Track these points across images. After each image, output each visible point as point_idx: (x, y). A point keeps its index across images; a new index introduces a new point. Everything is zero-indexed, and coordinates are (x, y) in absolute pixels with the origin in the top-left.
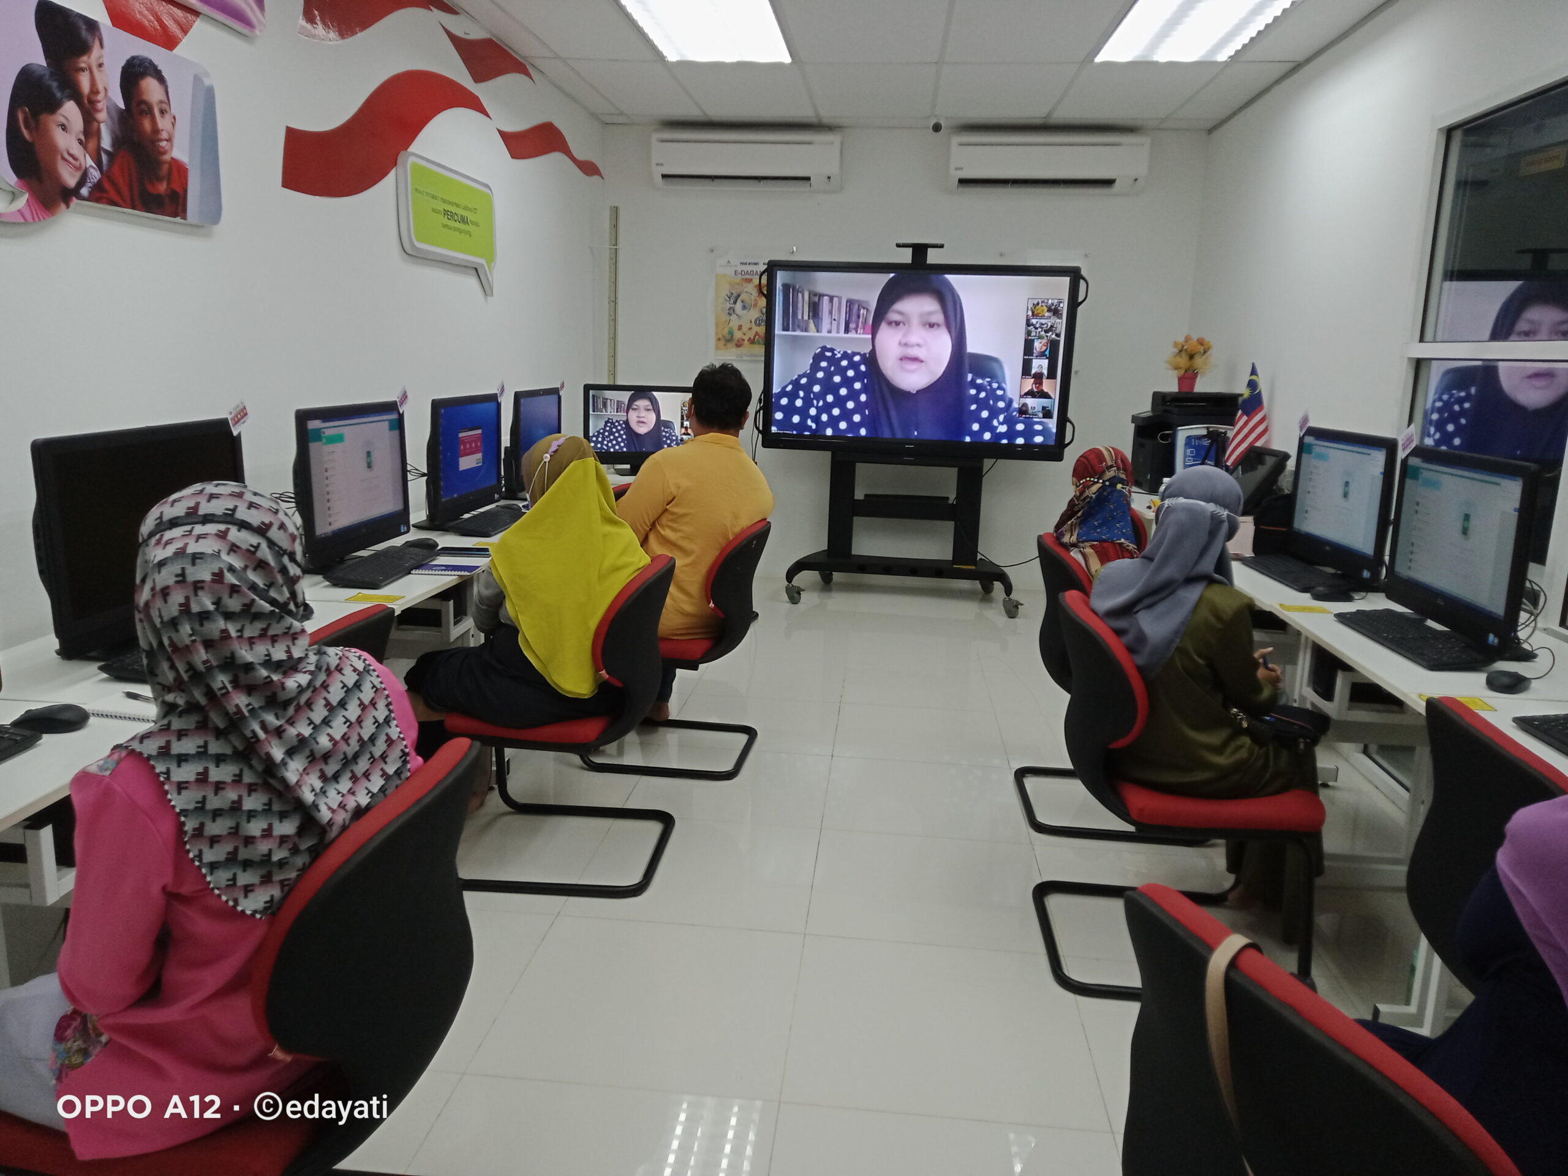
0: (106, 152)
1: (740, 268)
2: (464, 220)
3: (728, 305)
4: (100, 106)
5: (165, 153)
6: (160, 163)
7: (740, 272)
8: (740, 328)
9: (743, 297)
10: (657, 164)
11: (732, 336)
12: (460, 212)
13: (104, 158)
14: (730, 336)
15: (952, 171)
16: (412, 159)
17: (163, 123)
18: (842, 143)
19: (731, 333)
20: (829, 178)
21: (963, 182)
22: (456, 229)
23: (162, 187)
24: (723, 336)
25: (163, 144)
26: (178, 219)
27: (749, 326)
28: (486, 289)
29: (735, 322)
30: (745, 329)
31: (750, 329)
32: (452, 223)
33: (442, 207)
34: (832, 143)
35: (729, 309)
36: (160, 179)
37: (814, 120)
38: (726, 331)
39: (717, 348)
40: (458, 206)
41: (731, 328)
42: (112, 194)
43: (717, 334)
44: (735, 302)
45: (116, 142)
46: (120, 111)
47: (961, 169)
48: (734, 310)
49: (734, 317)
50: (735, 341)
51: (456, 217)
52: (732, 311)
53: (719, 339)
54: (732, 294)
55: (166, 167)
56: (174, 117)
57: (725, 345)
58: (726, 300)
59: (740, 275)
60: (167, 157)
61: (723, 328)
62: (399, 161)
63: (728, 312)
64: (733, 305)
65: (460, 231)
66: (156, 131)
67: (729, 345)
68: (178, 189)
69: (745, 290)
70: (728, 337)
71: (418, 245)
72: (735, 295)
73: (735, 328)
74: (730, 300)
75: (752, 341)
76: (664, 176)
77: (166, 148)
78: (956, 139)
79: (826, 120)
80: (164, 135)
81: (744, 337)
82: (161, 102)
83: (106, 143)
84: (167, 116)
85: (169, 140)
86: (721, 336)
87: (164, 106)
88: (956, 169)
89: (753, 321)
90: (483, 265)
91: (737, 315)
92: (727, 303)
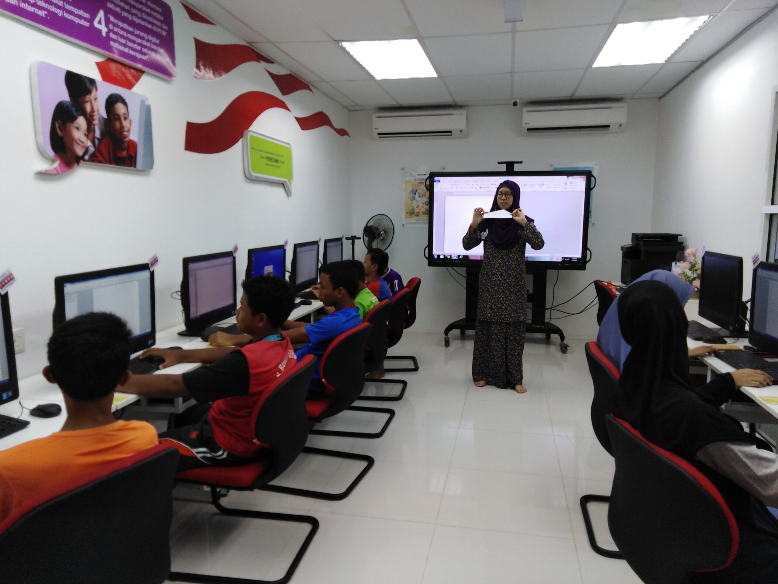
0: (98, 139)
1: (418, 177)
2: (276, 161)
4: (95, 117)
5: (126, 137)
6: (124, 142)
7: (417, 179)
8: (418, 207)
9: (419, 191)
10: (376, 129)
11: (414, 211)
12: (275, 157)
13: (97, 141)
15: (524, 125)
16: (250, 134)
17: (125, 124)
18: (467, 114)
19: (413, 209)
20: (461, 131)
21: (529, 130)
22: (272, 165)
23: (125, 153)
24: (410, 211)
25: (126, 133)
26: (132, 168)
27: (422, 205)
28: (288, 193)
29: (415, 204)
30: (420, 207)
31: (423, 207)
32: (270, 163)
33: (265, 155)
34: (462, 114)
35: (412, 198)
36: (123, 150)
37: (453, 103)
38: (411, 208)
39: (406, 217)
40: (274, 154)
41: (413, 207)
42: (100, 158)
43: (406, 210)
44: (415, 194)
45: (102, 134)
46: (105, 120)
47: (529, 123)
48: (415, 199)
49: (414, 201)
50: (415, 214)
51: (272, 160)
52: (413, 198)
53: (407, 213)
54: (413, 190)
55: (126, 144)
56: (131, 121)
57: (410, 215)
58: (410, 193)
59: (417, 181)
60: (127, 139)
61: (409, 207)
62: (244, 135)
63: (411, 199)
64: (414, 196)
65: (275, 166)
66: (122, 127)
67: (412, 215)
68: (133, 154)
69: (420, 188)
70: (412, 211)
71: (254, 174)
72: (415, 191)
73: (415, 207)
74: (412, 194)
75: (424, 213)
76: (379, 134)
77: (127, 135)
78: (525, 109)
79: (458, 103)
80: (126, 129)
81: (420, 211)
82: (124, 114)
83: (98, 134)
84: (128, 121)
85: (129, 131)
86: (408, 212)
87: (126, 116)
88: (526, 124)
89: (424, 203)
90: (286, 182)
91: (416, 200)
92: (411, 195)
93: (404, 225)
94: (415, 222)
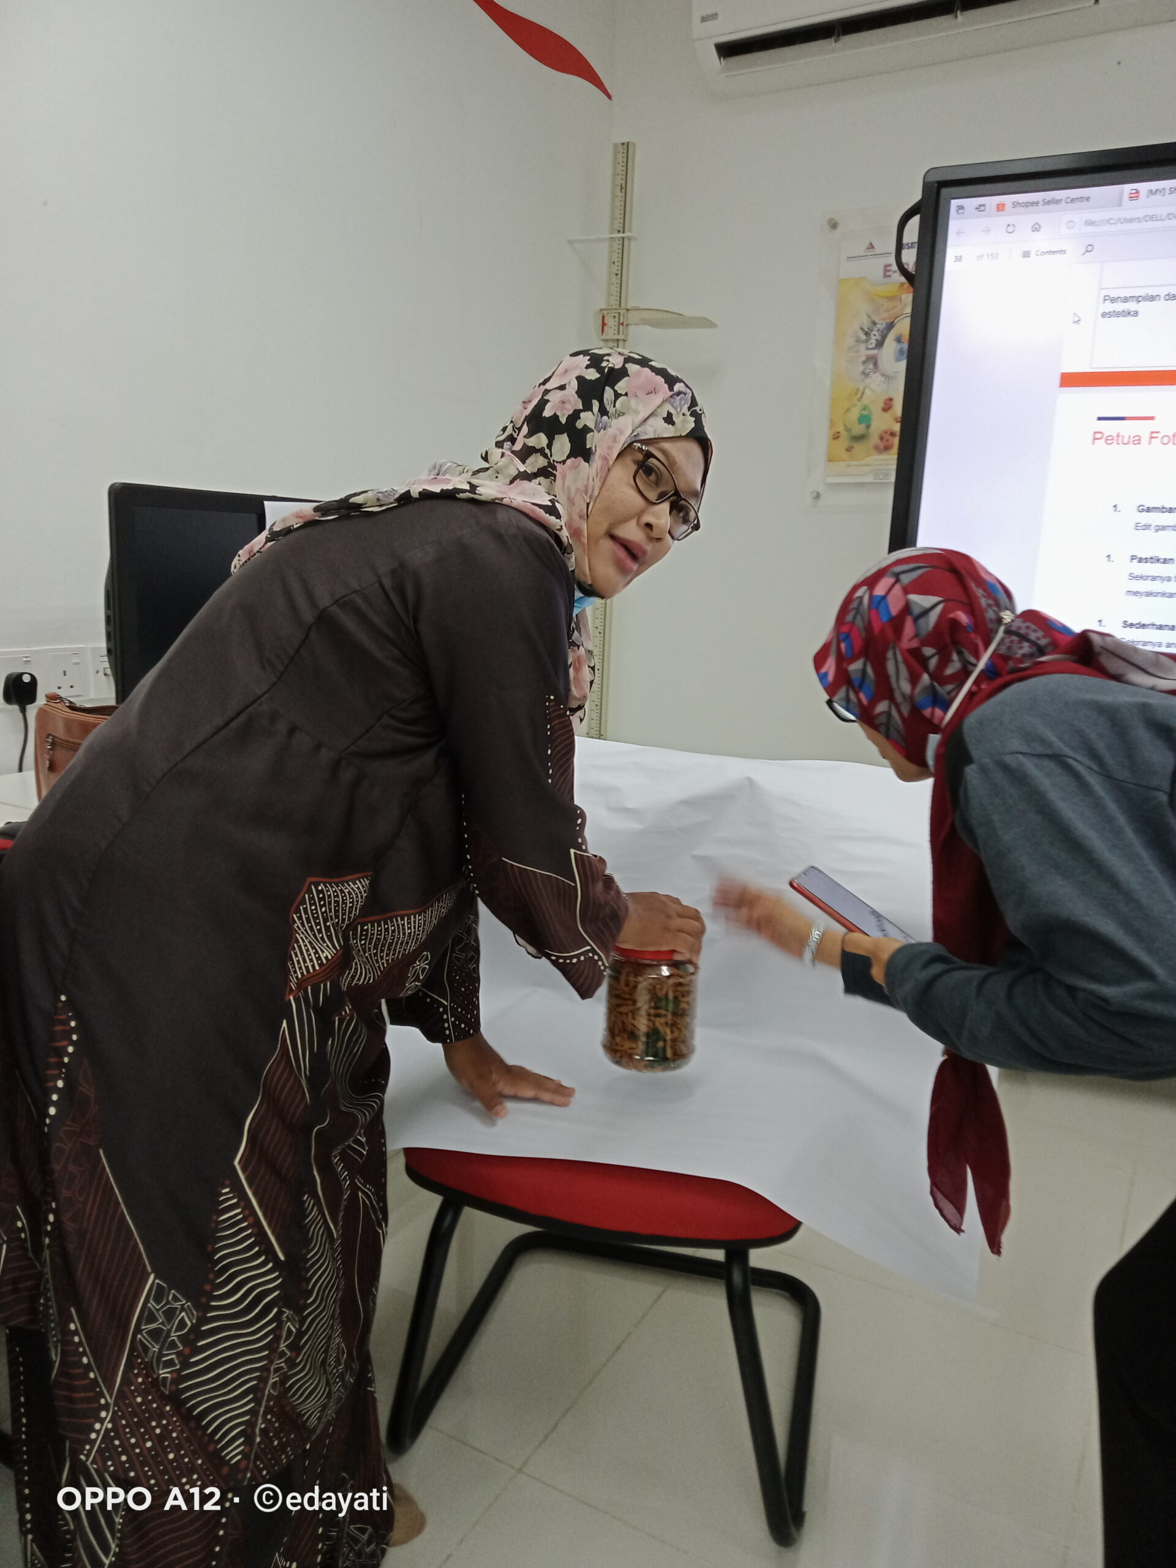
3: (864, 353)
8: (888, 405)
9: (902, 327)
11: (868, 427)
14: (863, 425)
19: (865, 419)
24: (848, 430)
29: (875, 393)
35: (865, 363)
38: (855, 414)
39: (831, 459)
41: (865, 408)
43: (832, 423)
44: (880, 344)
48: (876, 364)
49: (876, 380)
50: (874, 439)
52: (871, 366)
53: (836, 437)
54: (874, 323)
57: (849, 450)
58: (858, 341)
59: (894, 276)
61: (848, 410)
63: (861, 368)
64: (875, 352)
67: (858, 447)
69: (906, 310)
70: (858, 429)
72: (881, 325)
73: (876, 407)
74: (867, 341)
86: (841, 429)
91: (883, 375)
92: (862, 347)
93: (818, 496)
94: (869, 479)
